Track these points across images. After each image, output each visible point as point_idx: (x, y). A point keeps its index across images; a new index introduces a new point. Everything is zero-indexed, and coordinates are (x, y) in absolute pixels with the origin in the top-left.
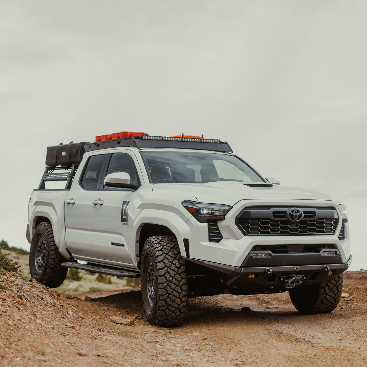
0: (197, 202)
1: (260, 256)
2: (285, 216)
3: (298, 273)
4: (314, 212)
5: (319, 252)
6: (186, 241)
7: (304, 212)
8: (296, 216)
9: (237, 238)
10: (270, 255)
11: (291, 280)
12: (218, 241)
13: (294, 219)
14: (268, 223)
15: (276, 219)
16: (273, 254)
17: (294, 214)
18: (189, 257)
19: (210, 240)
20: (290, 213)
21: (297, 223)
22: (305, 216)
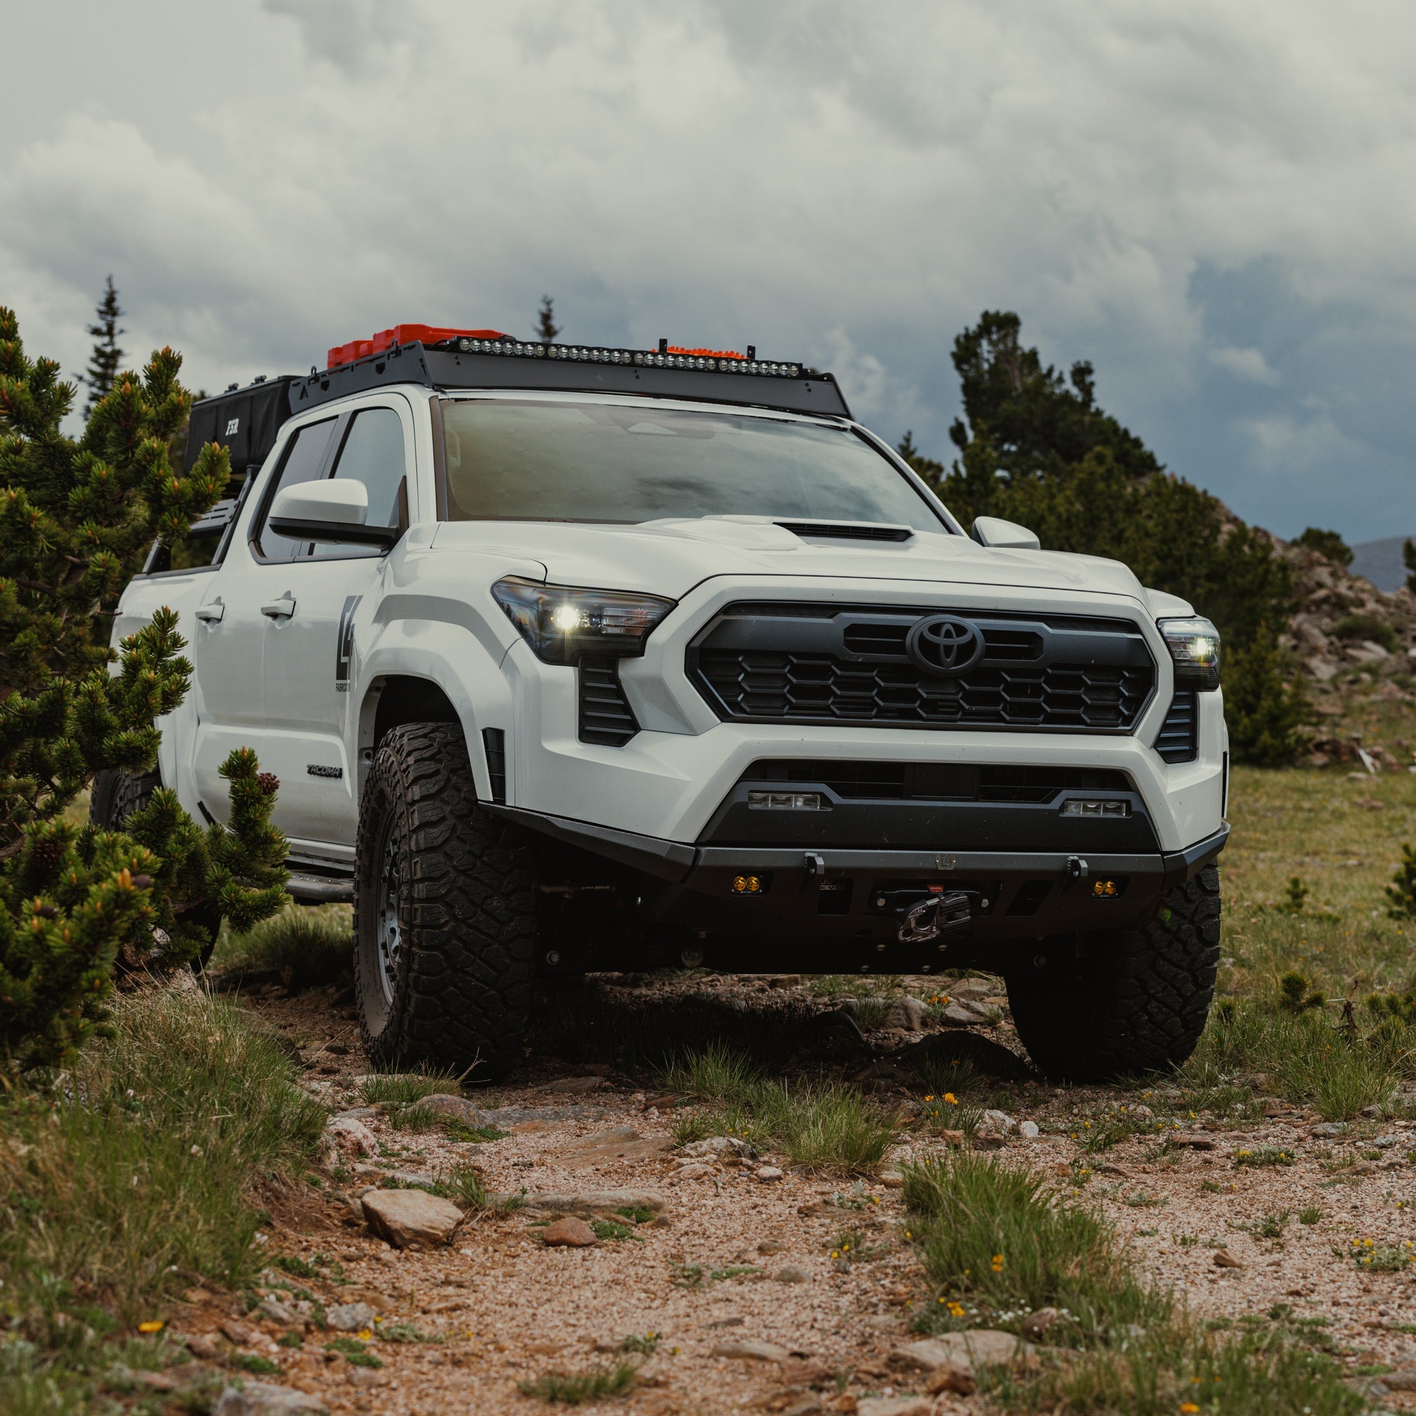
0: (544, 582)
1: (783, 802)
2: (900, 648)
3: (951, 881)
4: (1033, 637)
5: (1048, 801)
6: (494, 739)
7: (988, 634)
8: (948, 649)
9: (691, 730)
10: (825, 801)
11: (919, 909)
12: (619, 741)
13: (940, 663)
14: (825, 673)
15: (860, 657)
16: (836, 799)
17: (941, 640)
18: (503, 803)
19: (586, 736)
20: (922, 637)
21: (953, 678)
22: (989, 652)
